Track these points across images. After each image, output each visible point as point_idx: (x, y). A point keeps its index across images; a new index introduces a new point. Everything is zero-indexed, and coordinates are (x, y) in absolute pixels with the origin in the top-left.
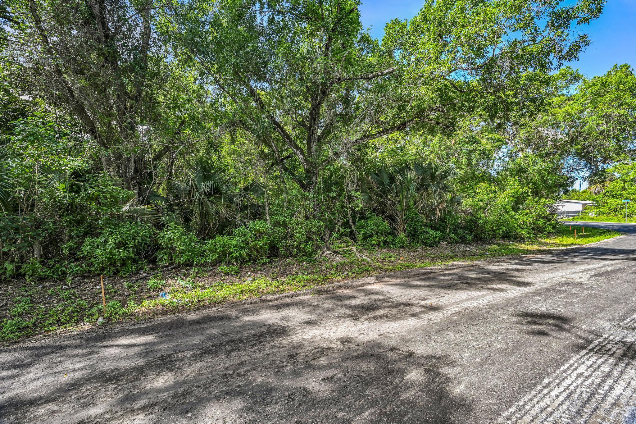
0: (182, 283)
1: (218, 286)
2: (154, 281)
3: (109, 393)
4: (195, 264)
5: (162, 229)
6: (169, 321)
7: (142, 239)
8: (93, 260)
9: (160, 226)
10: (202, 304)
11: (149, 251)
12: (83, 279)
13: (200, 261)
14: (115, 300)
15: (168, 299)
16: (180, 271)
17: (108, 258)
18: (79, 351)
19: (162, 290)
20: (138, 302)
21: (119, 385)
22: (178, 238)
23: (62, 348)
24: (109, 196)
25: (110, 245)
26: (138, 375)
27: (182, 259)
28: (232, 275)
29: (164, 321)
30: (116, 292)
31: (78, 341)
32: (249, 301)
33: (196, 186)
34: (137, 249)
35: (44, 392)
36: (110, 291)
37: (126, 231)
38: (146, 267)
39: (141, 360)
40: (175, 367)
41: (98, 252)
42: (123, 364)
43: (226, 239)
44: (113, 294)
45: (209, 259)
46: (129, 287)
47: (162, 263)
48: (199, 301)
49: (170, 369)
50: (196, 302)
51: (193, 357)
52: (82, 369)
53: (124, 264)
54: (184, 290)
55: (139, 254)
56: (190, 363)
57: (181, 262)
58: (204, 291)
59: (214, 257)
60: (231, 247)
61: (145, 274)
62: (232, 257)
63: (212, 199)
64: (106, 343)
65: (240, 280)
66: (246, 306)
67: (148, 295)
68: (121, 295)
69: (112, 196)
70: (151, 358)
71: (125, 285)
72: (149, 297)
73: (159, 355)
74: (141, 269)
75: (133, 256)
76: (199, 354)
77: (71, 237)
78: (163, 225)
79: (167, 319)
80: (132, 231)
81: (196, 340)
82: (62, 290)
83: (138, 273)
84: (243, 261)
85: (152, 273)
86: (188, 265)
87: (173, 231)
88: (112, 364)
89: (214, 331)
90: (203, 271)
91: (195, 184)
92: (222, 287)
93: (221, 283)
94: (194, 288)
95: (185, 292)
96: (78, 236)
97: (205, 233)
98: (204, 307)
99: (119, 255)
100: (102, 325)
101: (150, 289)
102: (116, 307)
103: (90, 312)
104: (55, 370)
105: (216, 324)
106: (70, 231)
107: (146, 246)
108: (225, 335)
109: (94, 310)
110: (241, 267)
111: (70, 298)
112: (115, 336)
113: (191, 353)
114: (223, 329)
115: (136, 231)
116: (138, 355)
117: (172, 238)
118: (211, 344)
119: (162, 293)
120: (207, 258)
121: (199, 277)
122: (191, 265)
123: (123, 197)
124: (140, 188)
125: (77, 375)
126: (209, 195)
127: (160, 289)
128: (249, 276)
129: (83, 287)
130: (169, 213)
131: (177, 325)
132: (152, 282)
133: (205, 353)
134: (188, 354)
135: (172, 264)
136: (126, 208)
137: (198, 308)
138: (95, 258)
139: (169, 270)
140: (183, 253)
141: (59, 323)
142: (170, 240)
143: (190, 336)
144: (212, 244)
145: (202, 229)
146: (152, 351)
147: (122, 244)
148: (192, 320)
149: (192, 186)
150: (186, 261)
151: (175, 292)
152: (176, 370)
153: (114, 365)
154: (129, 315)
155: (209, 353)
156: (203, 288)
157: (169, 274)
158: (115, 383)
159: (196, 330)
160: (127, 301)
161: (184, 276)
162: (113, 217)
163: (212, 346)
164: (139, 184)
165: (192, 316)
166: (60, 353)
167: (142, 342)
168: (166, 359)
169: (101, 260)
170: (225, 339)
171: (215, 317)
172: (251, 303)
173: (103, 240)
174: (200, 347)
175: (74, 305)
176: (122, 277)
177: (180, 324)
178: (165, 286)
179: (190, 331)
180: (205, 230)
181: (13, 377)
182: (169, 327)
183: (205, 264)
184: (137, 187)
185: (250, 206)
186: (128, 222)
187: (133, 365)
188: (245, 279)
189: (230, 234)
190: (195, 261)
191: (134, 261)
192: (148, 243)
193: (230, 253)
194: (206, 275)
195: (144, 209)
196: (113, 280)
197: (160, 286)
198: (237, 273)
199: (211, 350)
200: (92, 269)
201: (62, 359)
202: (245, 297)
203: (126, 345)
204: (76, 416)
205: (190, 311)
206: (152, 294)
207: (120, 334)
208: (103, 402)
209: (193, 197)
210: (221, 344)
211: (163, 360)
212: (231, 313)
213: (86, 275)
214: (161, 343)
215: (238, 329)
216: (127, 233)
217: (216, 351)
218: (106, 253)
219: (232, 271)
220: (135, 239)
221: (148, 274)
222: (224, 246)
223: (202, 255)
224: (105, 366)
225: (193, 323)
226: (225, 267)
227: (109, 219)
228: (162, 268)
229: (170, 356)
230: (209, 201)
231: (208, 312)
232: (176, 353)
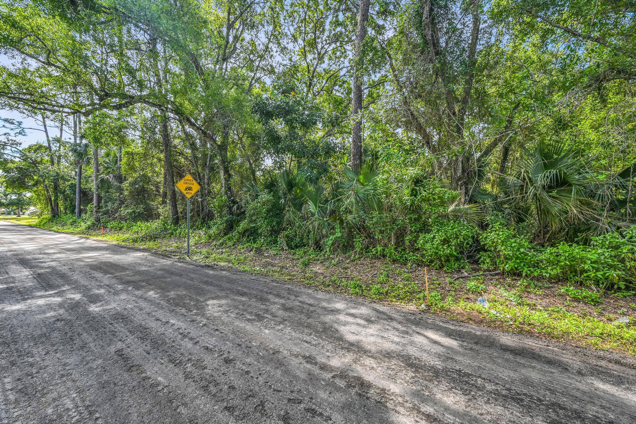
0: (505, 294)
1: (558, 312)
2: (473, 283)
3: (408, 378)
4: (524, 275)
5: (486, 230)
6: (478, 333)
7: (464, 239)
8: (424, 252)
9: (484, 226)
10: (528, 328)
11: (471, 251)
12: (418, 266)
13: (532, 272)
14: (438, 291)
15: (486, 306)
16: (504, 279)
17: (435, 252)
18: (399, 326)
19: (481, 295)
20: (456, 300)
21: (416, 376)
22: (502, 242)
23: (391, 319)
24: (436, 197)
25: (437, 241)
26: (433, 376)
27: (507, 266)
28: (586, 304)
29: (473, 331)
30: (439, 284)
31: (402, 318)
32: (616, 357)
33: (530, 179)
34: (460, 248)
35: (373, 349)
36: (435, 282)
37: (450, 229)
38: (467, 267)
39: (440, 363)
40: (470, 393)
41: (428, 246)
42: (425, 357)
43: (577, 250)
44: (437, 286)
45: (547, 273)
46: (451, 283)
47: (484, 266)
48: (523, 323)
49: (465, 393)
50: (520, 323)
51: (495, 394)
52: (397, 344)
53: (448, 261)
54: (506, 303)
55: (462, 253)
56: (489, 399)
57: (507, 269)
58: (534, 312)
59: (555, 271)
60: (585, 263)
61: (466, 274)
62: (588, 276)
63: (554, 193)
64: (418, 330)
65: (601, 314)
66: (603, 363)
67: (467, 296)
68: (443, 289)
69: (439, 197)
70: (450, 365)
71: (448, 280)
72: (467, 298)
73: (458, 367)
74: (463, 268)
75: (455, 253)
76: (504, 396)
77: (412, 232)
78: (487, 225)
79: (477, 330)
80: (455, 230)
81: (506, 374)
82: (405, 272)
83: (460, 271)
84: (611, 287)
85: (474, 274)
86: (516, 274)
87: (497, 232)
88: (417, 352)
89: (535, 376)
90: (536, 286)
91: (528, 177)
92: (565, 317)
93: (564, 309)
94: (520, 304)
95: (507, 306)
96: (415, 231)
97: (544, 238)
98: (530, 334)
99: (443, 251)
100: (423, 311)
101: (469, 290)
102: (437, 298)
103: (418, 296)
104: (383, 334)
105: (539, 367)
106: (412, 227)
107: (468, 246)
108: (552, 391)
109: (421, 295)
110: (606, 295)
111: (408, 280)
112: (428, 326)
113: (493, 387)
114: (549, 378)
115: (459, 231)
116: (439, 356)
117: (495, 240)
118: (525, 391)
119: (480, 298)
120: (543, 271)
121: (528, 292)
122: (520, 275)
123: (448, 197)
124: (466, 188)
125: (393, 347)
126: (549, 188)
127: (479, 293)
128: (624, 314)
129: (417, 273)
130: (495, 212)
131: (485, 342)
132: (471, 284)
133: (512, 398)
134: (490, 387)
135: (495, 269)
136: (452, 208)
137: (521, 332)
138: (426, 251)
139: (491, 275)
140: (509, 259)
141: (398, 297)
142: (493, 242)
143: (498, 365)
144: (551, 254)
145: (540, 232)
146: (452, 359)
147: (446, 241)
148: (506, 346)
149: (524, 179)
150: (512, 269)
151: (495, 301)
152: (470, 397)
153: (417, 354)
154: (446, 310)
155: (518, 403)
156: (533, 307)
157: (491, 280)
158: (414, 372)
159: (507, 360)
160: (447, 295)
161: (509, 286)
162: (441, 216)
163: (525, 394)
164: (466, 184)
165: (507, 340)
166: (390, 322)
167: (446, 344)
168: (463, 377)
169: (430, 253)
170: (549, 397)
171: (540, 356)
172: (617, 362)
173: (432, 236)
174: (507, 386)
175: (410, 286)
176: (446, 272)
177: (490, 343)
178: (485, 292)
179: (499, 357)
180: (545, 233)
181: (364, 327)
182: (476, 340)
183: (540, 278)
184: (463, 187)
185: (631, 201)
186: (452, 221)
187: (432, 363)
188: (611, 316)
189: (586, 242)
190: (524, 271)
191: (457, 259)
192: (470, 243)
193: (584, 271)
194: (540, 292)
195: (467, 209)
196: (439, 273)
197: (479, 290)
198: (596, 303)
199: (522, 400)
200: (423, 260)
201: (389, 328)
202: (607, 346)
203: (432, 339)
204: (383, 382)
205: (508, 332)
206: (471, 296)
207: (430, 326)
208: (402, 384)
209: (526, 193)
210: (540, 400)
211: (460, 375)
212: (570, 361)
213: (420, 264)
214: (464, 355)
215: (578, 394)
216: (451, 231)
217: (530, 407)
218: (434, 248)
219: (585, 297)
220: (458, 238)
221: (469, 274)
222: (572, 258)
223: (536, 265)
224: (412, 351)
225: (505, 349)
226: (572, 288)
227: (437, 218)
228: (484, 271)
229: (468, 375)
230: (550, 196)
231: (530, 343)
232: (475, 376)
